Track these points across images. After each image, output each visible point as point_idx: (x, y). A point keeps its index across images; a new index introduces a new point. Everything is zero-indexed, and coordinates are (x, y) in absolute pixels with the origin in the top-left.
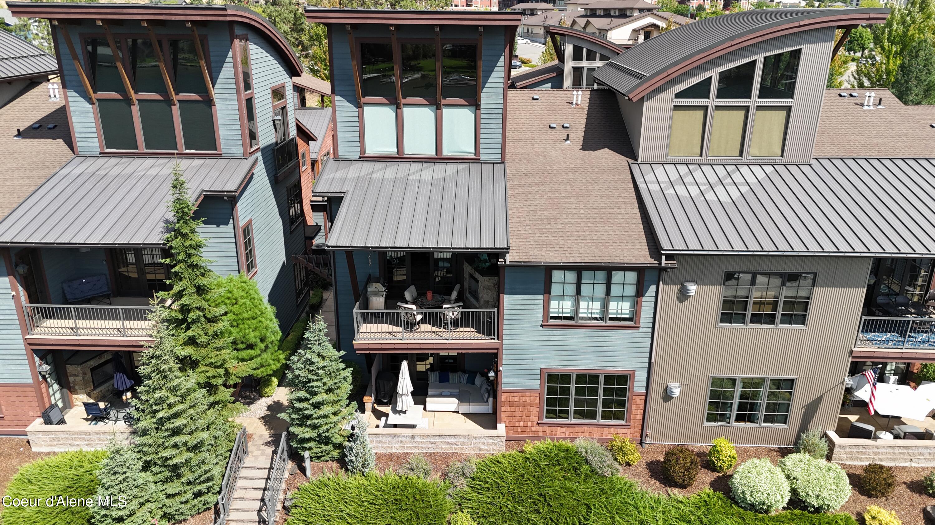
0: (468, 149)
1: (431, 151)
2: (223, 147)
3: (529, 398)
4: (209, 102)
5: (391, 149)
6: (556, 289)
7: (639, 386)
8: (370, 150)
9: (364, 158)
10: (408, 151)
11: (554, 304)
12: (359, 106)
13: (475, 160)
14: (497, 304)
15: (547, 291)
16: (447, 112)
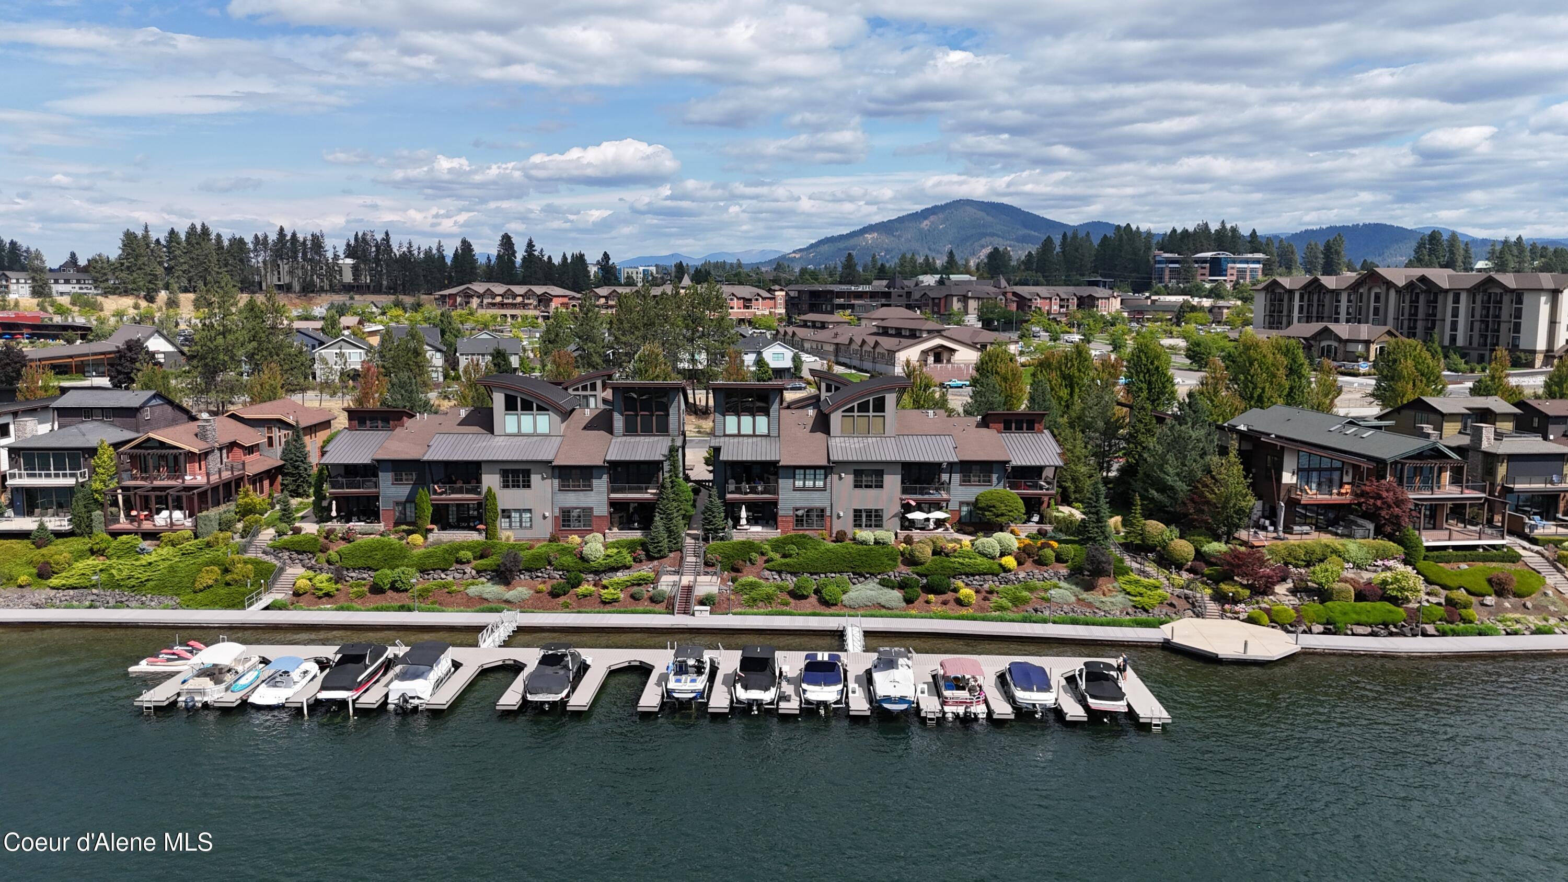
0: (765, 432)
1: (751, 433)
2: (671, 432)
3: (789, 519)
4: (668, 415)
5: (736, 432)
6: (797, 477)
7: (828, 513)
8: (727, 433)
9: (725, 435)
10: (742, 433)
11: (797, 483)
12: (724, 416)
13: (768, 436)
14: (777, 482)
15: (794, 478)
16: (757, 418)
